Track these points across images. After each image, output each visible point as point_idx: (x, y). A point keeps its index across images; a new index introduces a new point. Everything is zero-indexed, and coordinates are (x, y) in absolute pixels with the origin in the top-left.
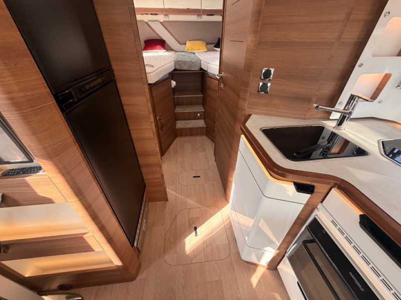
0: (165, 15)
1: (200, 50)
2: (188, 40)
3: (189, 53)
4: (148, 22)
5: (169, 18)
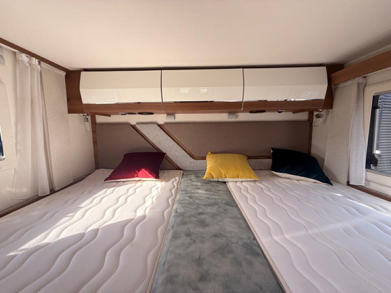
0: (169, 114)
1: (238, 177)
2: (210, 153)
3: (214, 182)
4: (135, 125)
5: (175, 118)
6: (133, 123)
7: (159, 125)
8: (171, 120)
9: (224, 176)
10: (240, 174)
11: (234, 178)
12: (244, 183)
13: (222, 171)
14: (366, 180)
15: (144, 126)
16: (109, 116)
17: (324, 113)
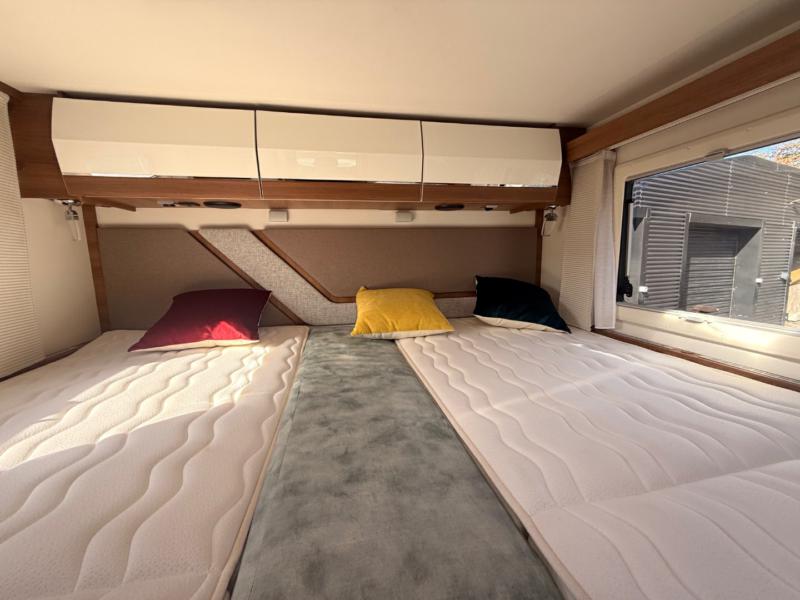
0: (274, 209)
1: (418, 329)
2: (362, 288)
3: (372, 340)
4: (197, 232)
5: (288, 218)
6: (193, 226)
7: (254, 233)
8: (279, 220)
9: (390, 328)
10: (421, 323)
11: (411, 329)
12: (427, 339)
13: (388, 320)
14: (617, 320)
15: (220, 233)
16: (132, 209)
17: (558, 211)
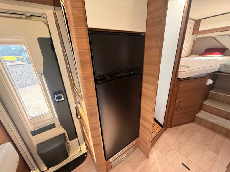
4: (215, 37)
6: (214, 36)
7: (229, 36)
15: (220, 37)
16: (203, 34)
